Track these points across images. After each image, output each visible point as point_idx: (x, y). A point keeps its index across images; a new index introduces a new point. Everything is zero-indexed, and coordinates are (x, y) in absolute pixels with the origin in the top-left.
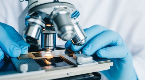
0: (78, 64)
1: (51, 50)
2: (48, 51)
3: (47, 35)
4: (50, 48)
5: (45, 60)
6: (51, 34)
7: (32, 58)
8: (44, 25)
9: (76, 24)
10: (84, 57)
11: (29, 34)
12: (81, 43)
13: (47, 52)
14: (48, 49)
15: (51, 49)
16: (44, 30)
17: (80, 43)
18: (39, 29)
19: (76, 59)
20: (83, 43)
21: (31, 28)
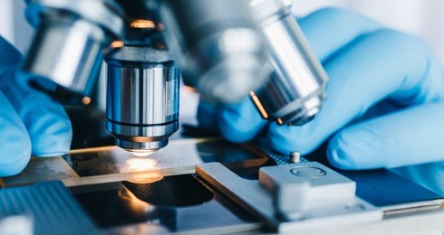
0: (281, 217)
1: (155, 145)
2: (141, 146)
3: (137, 71)
4: (150, 132)
5: (124, 192)
6: (155, 64)
7: (61, 184)
8: (117, 25)
9: (276, 17)
10: (315, 183)
11: (41, 68)
12: (299, 110)
13: (136, 152)
14: (140, 139)
15: (155, 139)
16: (117, 49)
17: (294, 113)
18: (90, 42)
19: (273, 191)
20: (310, 114)
21: (53, 37)
